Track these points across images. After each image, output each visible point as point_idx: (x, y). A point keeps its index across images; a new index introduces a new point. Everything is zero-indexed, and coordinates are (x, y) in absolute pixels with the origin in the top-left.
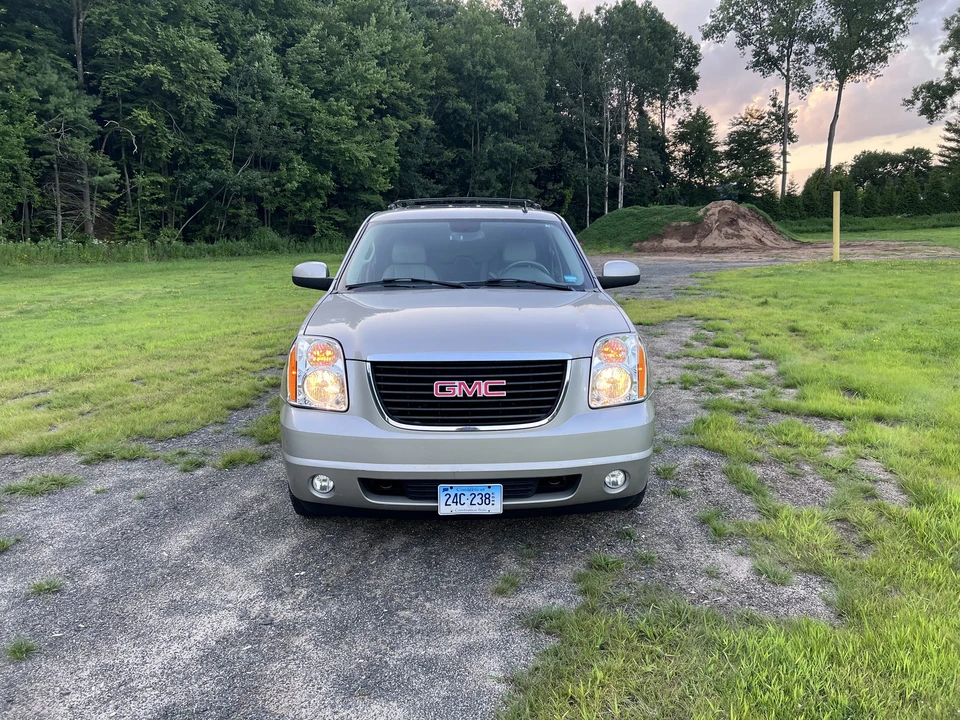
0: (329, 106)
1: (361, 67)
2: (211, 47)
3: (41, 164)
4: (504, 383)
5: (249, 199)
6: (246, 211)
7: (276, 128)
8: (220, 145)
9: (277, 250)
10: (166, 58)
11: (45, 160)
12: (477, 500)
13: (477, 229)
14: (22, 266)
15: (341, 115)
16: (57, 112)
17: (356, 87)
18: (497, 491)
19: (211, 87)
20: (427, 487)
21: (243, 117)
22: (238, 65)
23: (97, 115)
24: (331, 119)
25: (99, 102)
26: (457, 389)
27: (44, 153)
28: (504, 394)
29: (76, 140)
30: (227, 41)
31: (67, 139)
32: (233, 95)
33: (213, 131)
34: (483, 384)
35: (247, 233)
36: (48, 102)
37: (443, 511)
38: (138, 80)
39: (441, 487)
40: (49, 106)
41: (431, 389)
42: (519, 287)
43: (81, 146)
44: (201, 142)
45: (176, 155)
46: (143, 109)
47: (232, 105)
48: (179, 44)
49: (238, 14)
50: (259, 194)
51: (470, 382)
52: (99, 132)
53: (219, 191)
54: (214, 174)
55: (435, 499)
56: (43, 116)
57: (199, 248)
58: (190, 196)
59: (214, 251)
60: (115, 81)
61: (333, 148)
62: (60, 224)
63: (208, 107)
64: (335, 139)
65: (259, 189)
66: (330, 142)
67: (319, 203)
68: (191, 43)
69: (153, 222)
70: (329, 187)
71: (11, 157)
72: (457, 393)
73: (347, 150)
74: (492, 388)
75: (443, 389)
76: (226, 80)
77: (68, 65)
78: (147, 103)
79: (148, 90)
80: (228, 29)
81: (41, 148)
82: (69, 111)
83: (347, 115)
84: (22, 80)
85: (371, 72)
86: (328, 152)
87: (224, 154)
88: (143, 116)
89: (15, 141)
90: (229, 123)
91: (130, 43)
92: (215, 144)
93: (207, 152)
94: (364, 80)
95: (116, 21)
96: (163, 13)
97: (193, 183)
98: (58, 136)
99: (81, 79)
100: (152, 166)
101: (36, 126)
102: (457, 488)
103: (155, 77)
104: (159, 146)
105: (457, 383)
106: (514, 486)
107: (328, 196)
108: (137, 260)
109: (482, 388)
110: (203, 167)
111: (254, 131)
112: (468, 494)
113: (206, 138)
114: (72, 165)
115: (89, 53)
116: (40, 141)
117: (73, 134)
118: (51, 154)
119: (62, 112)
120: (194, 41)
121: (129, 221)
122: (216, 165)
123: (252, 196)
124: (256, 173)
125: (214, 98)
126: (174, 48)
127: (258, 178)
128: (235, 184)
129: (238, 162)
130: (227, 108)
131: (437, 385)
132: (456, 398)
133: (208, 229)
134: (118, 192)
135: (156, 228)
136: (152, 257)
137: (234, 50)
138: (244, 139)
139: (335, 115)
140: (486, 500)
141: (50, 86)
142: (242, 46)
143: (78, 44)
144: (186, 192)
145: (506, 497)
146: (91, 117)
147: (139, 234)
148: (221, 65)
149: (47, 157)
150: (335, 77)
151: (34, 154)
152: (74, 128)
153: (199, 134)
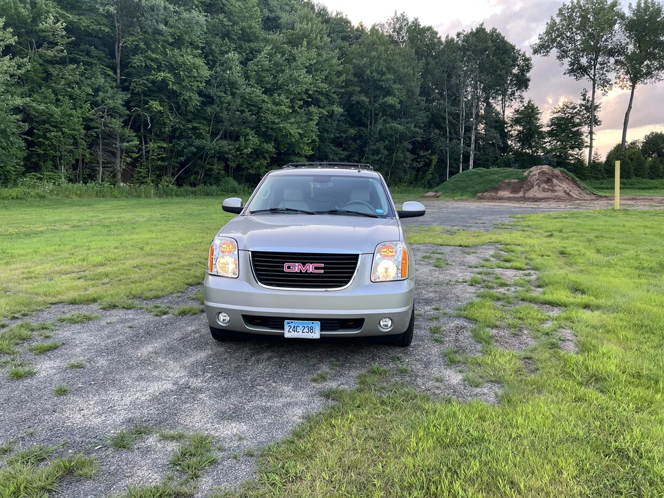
0: (274, 99)
1: (296, 74)
2: (200, 62)
3: (92, 135)
4: (323, 265)
5: (219, 159)
6: (217, 167)
7: (239, 113)
8: (203, 123)
9: (236, 192)
10: (172, 68)
11: (94, 132)
12: (306, 330)
13: (329, 181)
14: (75, 198)
15: (281, 105)
16: (103, 102)
17: (292, 87)
18: (317, 325)
19: (198, 87)
20: (278, 322)
21: (218, 106)
22: (216, 73)
23: (127, 104)
24: (275, 108)
25: (129, 96)
26: (296, 268)
27: (93, 128)
28: (323, 271)
29: (114, 120)
30: (210, 57)
31: (108, 119)
32: (212, 91)
33: (199, 115)
34: (311, 265)
35: (217, 181)
36: (98, 96)
37: (287, 335)
38: (153, 82)
39: (286, 322)
40: (98, 98)
41: (283, 267)
42: (348, 215)
43: (116, 124)
44: (190, 121)
45: (174, 130)
46: (155, 100)
47: (211, 98)
48: (180, 59)
49: (218, 40)
50: (226, 156)
51: (304, 264)
52: (128, 115)
53: (201, 154)
54: (198, 142)
55: (283, 328)
56: (94, 104)
57: (186, 190)
58: (182, 156)
59: (195, 192)
60: (139, 83)
61: (275, 126)
62: (101, 173)
63: (196, 99)
64: (277, 121)
65: (226, 153)
66: (273, 123)
67: (265, 162)
68: (187, 59)
69: (158, 172)
70: (271, 152)
71: (74, 130)
72: (296, 270)
73: (284, 128)
74: (316, 268)
75: (289, 267)
76: (208, 82)
77: (111, 73)
78: (158, 97)
79: (160, 89)
80: (211, 49)
81: (92, 124)
82: (110, 101)
83: (285, 105)
84: (82, 82)
85: (302, 77)
86: (271, 129)
87: (204, 129)
88: (155, 105)
89: (76, 120)
90: (209, 110)
91: (150, 59)
92: (200, 123)
93: (194, 128)
94: (297, 82)
95: (142, 45)
96: (171, 40)
97: (185, 148)
98: (102, 117)
99: (119, 81)
100: (160, 137)
101: (89, 110)
102: (295, 323)
103: (164, 81)
104: (164, 124)
105: (297, 264)
106: (327, 323)
107: (271, 158)
108: (147, 197)
109: (310, 268)
110: (191, 138)
111: (225, 115)
112: (301, 326)
113: (194, 119)
114: (110, 135)
115: (124, 65)
116: (91, 120)
117: (112, 116)
118: (98, 128)
119: (106, 102)
120: (190, 58)
121: (143, 171)
122: (199, 136)
123: (221, 157)
124: (224, 142)
125: (200, 93)
126: (177, 62)
127: (225, 145)
128: (211, 149)
129: (214, 135)
130: (208, 100)
131: (286, 265)
132: (296, 272)
133: (192, 178)
134: (137, 153)
135: (159, 176)
136: (156, 194)
137: (215, 62)
138: (218, 120)
139: (277, 105)
140: (311, 330)
141: (99, 86)
142: (220, 60)
143: (118, 60)
144: (180, 154)
145: (322, 329)
146: (123, 105)
147: (149, 180)
148: (206, 72)
149: (96, 130)
150: (278, 80)
151: (88, 128)
152: (112, 112)
153: (190, 116)
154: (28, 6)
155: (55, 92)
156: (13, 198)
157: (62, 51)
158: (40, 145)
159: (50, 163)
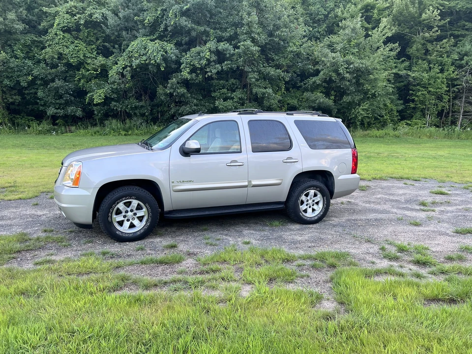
3: (454, 91)
11: (457, 88)
16: (467, 64)
27: (457, 85)
36: (464, 60)
40: (463, 62)
56: (460, 67)
62: (460, 120)
71: (439, 88)
81: (456, 83)
98: (465, 76)
101: (453, 72)
116: (455, 79)
118: (459, 85)
119: (469, 64)
141: (466, 52)
149: (458, 87)
151: (451, 86)
154: (417, 5)
155: (429, 62)
156: (377, 137)
157: (437, 31)
158: (413, 101)
159: (418, 114)
